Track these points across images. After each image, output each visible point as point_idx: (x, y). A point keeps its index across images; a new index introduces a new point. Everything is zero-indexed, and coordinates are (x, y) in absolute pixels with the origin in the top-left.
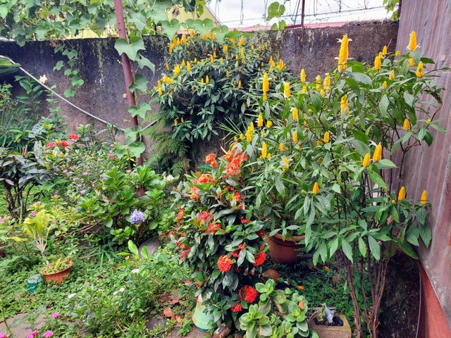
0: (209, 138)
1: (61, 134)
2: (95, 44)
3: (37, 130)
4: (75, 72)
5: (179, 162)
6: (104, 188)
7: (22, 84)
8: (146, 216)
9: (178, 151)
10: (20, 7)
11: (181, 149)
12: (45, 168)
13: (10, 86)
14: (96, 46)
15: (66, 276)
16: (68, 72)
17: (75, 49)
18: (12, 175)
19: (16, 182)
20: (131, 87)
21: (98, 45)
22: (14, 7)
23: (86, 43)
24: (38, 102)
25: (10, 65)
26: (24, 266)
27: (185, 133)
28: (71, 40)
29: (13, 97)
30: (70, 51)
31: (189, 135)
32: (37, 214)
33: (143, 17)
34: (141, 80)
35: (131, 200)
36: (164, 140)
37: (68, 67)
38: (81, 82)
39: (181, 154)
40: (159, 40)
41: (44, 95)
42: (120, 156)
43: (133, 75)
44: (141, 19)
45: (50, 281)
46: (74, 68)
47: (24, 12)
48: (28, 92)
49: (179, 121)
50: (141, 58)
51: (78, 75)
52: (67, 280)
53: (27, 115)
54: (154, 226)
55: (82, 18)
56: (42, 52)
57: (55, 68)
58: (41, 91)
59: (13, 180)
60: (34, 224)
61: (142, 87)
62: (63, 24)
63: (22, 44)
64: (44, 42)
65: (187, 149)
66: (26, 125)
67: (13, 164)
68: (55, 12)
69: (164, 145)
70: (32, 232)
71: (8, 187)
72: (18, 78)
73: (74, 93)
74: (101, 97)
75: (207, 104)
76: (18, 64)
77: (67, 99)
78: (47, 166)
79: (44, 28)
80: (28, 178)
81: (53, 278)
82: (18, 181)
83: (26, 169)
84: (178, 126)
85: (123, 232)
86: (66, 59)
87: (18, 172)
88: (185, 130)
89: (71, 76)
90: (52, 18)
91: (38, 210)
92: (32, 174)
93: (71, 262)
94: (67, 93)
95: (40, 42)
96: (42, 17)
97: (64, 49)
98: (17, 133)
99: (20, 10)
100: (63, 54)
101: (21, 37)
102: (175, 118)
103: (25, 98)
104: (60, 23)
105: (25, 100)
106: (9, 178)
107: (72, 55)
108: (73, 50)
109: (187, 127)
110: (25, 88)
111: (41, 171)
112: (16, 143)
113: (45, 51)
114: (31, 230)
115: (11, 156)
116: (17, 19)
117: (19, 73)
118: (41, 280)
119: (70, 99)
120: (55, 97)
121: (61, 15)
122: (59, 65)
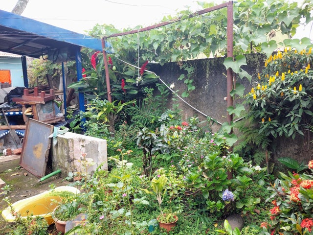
0: (294, 137)
1: (178, 122)
2: (206, 63)
3: (164, 117)
4: (191, 81)
5: (261, 153)
6: (206, 168)
7: (159, 89)
8: (235, 196)
9: (261, 144)
10: (165, 42)
11: (264, 143)
12: (167, 144)
13: (153, 89)
14: (206, 64)
15: (173, 227)
16: (186, 81)
17: (192, 66)
18: (148, 145)
19: (150, 150)
20: (231, 93)
21: (208, 63)
22: (161, 43)
23: (199, 62)
24: (166, 100)
25: (154, 77)
26: (148, 210)
27: (270, 130)
28: (191, 60)
29: (153, 96)
30: (189, 68)
31: (274, 132)
32: (160, 177)
33: (246, 41)
34: (239, 87)
35: (225, 181)
36: (250, 134)
37: (187, 78)
38: (194, 88)
39: (263, 146)
40: (254, 57)
41: (170, 95)
42: (218, 144)
43: (234, 84)
44: (244, 43)
45: (162, 228)
46: (190, 79)
47: (167, 45)
48: (162, 94)
49: (266, 120)
50: (241, 71)
51: (192, 83)
52: (173, 231)
53: (159, 107)
54: (240, 206)
55: (201, 46)
56: (172, 69)
57: (179, 79)
58: (169, 93)
59: (148, 148)
60: (158, 183)
61: (240, 92)
62: (188, 50)
63: (162, 64)
64: (175, 63)
65: (269, 143)
66: (158, 113)
67: (150, 139)
68: (184, 44)
69: (249, 138)
70: (156, 189)
71: (145, 152)
72: (157, 85)
73: (188, 94)
74: (204, 98)
75: (296, 107)
76: (159, 77)
77: (183, 98)
78: (169, 143)
79: (176, 54)
80: (157, 149)
81: (165, 226)
82: (151, 150)
83: (156, 143)
84: (265, 124)
85: (215, 204)
86: (186, 73)
87: (152, 144)
88: (271, 127)
89: (188, 84)
90: (182, 47)
91: (161, 174)
92: (159, 147)
93: (177, 217)
94: (184, 95)
95: (172, 62)
96: (176, 47)
97: (186, 67)
98: (153, 118)
99: (164, 44)
100: (185, 69)
101: (163, 61)
102: (263, 117)
103: (159, 97)
104: (186, 50)
105: (159, 98)
106: (147, 147)
107: (190, 70)
108: (191, 67)
109: (273, 126)
110: (160, 91)
111: (165, 146)
112: (152, 123)
113: (174, 68)
114: (155, 187)
115: (149, 133)
116: (162, 50)
117: (159, 82)
118: (157, 224)
119: (185, 98)
120: (177, 97)
121: (187, 45)
122: (182, 77)
